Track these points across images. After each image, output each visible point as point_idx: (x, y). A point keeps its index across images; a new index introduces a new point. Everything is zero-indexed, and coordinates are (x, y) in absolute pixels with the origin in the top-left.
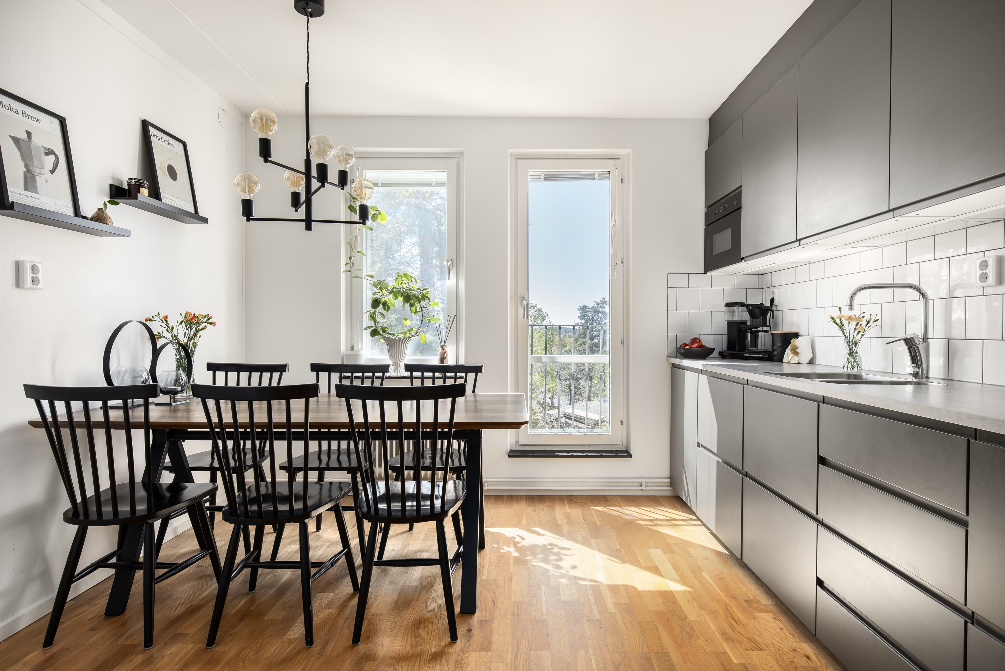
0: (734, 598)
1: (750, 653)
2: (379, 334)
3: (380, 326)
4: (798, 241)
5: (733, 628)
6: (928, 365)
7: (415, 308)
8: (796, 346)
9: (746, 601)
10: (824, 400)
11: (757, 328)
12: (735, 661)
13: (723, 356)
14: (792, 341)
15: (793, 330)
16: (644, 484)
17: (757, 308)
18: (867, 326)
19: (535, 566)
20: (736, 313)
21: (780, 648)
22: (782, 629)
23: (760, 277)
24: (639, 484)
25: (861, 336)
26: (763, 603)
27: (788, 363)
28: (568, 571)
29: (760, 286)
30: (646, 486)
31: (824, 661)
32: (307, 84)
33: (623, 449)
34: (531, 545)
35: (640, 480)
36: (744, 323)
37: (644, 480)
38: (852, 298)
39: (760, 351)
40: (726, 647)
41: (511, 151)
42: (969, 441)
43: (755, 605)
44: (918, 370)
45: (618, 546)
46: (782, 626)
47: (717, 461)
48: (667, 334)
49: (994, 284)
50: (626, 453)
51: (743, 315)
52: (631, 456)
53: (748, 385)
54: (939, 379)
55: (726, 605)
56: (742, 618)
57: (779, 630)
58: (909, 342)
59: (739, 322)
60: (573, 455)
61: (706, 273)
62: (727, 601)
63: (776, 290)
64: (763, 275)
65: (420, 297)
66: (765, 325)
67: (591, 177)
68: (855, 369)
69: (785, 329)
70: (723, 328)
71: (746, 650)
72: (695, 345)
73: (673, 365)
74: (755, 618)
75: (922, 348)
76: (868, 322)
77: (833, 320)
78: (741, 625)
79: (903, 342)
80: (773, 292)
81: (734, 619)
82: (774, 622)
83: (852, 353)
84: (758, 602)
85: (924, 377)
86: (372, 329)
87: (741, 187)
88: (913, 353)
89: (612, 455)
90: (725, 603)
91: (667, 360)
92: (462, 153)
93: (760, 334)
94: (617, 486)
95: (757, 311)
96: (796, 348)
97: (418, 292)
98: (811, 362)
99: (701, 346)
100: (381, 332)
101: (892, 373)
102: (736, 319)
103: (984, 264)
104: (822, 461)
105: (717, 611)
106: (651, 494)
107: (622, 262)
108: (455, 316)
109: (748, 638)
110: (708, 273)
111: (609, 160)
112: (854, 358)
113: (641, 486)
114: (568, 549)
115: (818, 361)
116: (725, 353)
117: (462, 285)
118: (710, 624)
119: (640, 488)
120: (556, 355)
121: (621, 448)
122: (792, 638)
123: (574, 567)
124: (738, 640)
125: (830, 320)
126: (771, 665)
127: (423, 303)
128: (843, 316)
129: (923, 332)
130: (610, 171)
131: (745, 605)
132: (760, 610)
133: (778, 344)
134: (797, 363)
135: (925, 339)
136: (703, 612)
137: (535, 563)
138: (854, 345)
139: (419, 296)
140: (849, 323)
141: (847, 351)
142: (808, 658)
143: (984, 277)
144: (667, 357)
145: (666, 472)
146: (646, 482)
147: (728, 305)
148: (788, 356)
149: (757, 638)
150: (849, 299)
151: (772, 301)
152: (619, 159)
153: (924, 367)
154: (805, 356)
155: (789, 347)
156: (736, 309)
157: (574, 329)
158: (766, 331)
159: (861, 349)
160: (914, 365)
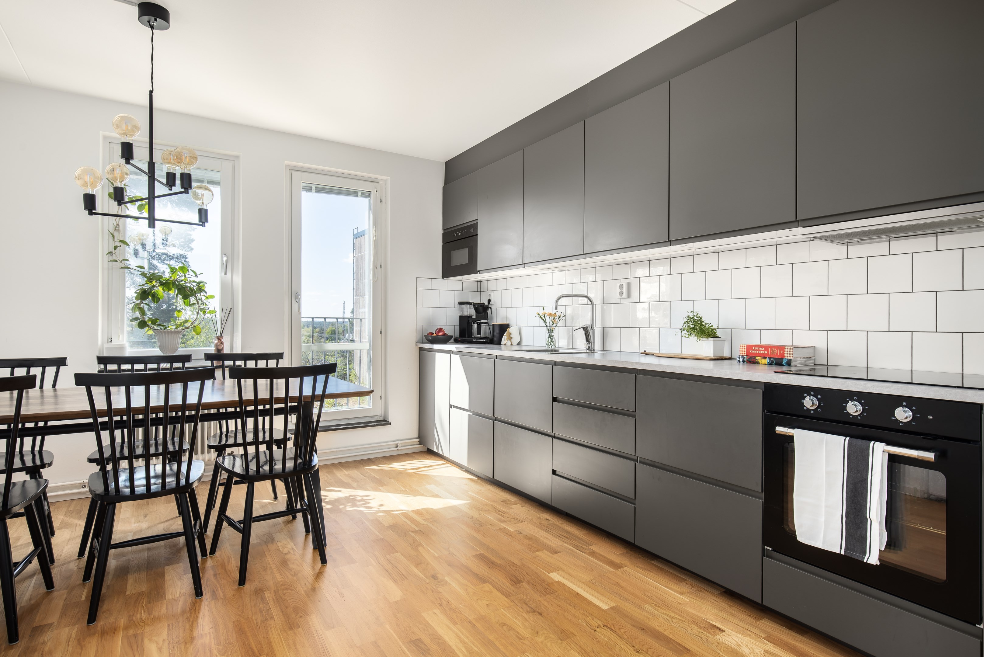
0: (495, 501)
1: (517, 524)
2: (148, 326)
3: (148, 318)
4: (524, 264)
5: (503, 516)
6: (594, 343)
7: (188, 300)
8: (510, 333)
9: (502, 501)
10: (555, 363)
11: (480, 320)
12: (512, 530)
13: (457, 341)
14: (507, 330)
15: (504, 322)
16: (399, 445)
17: (481, 306)
18: (559, 320)
19: (349, 511)
20: (465, 310)
21: (532, 519)
22: (528, 510)
23: (479, 283)
24: (395, 446)
25: (555, 326)
26: (512, 500)
27: (505, 345)
28: (379, 509)
29: (479, 290)
30: (401, 447)
31: (556, 519)
32: (151, 92)
33: (382, 419)
34: (336, 499)
35: (397, 442)
36: (470, 317)
37: (400, 442)
38: (556, 303)
39: (483, 337)
40: (503, 525)
41: (287, 162)
42: (636, 376)
43: (509, 502)
44: (590, 346)
45: (402, 488)
46: (528, 509)
47: (469, 415)
48: (416, 325)
49: (626, 297)
50: (384, 422)
51: (470, 311)
52: (390, 424)
53: (496, 359)
54: (599, 350)
55: (492, 506)
56: (505, 510)
57: (527, 511)
58: (585, 329)
59: (468, 316)
60: (344, 428)
61: (444, 279)
62: (491, 504)
63: (492, 294)
64: (480, 282)
65: (195, 290)
66: (485, 319)
67: (354, 194)
68: (553, 347)
69: (497, 321)
70: (457, 322)
71: (515, 524)
72: (441, 334)
73: (421, 349)
74: (512, 508)
75: (591, 332)
76: (559, 317)
77: (539, 316)
78: (506, 513)
79: (582, 329)
80: (490, 294)
81: (500, 511)
82: (523, 508)
83: (551, 337)
84: (509, 500)
85: (592, 350)
86: (138, 321)
87: (477, 219)
88: (587, 336)
89: (375, 424)
90: (491, 505)
91: (416, 346)
92: (237, 157)
93: (482, 325)
94: (379, 450)
95: (481, 308)
96: (510, 334)
97: (193, 285)
98: (519, 344)
99: (445, 334)
100: (149, 323)
101: (572, 348)
102: (466, 314)
103: (621, 286)
104: (554, 399)
105: (489, 510)
106: (404, 452)
107: (381, 267)
108: (231, 309)
109: (513, 518)
110: (445, 279)
111: (371, 183)
112: (551, 339)
113: (397, 447)
114: (369, 496)
115: (524, 343)
116: (459, 339)
117: (238, 280)
118: (488, 517)
119: (397, 449)
120: (324, 344)
121: (380, 418)
122: (536, 513)
123: (381, 505)
124: (508, 521)
125: (537, 316)
126: (531, 527)
127: (198, 295)
128: (546, 313)
129: (591, 324)
130: (371, 192)
131: (503, 503)
132: (512, 504)
133: (497, 332)
134: (511, 345)
135: (592, 327)
136: (481, 512)
137: (349, 509)
138: (551, 332)
139: (195, 288)
140: (550, 317)
141: (548, 335)
142: (548, 520)
143: (621, 293)
144: (416, 343)
145: (414, 433)
146: (401, 443)
147: (461, 303)
148: (504, 340)
149: (518, 517)
150: (555, 303)
151: (489, 301)
152: (378, 182)
153: (592, 343)
154: (516, 340)
155: (505, 334)
156: (465, 306)
157: (337, 321)
158: (485, 323)
159: (555, 334)
160: (588, 343)
